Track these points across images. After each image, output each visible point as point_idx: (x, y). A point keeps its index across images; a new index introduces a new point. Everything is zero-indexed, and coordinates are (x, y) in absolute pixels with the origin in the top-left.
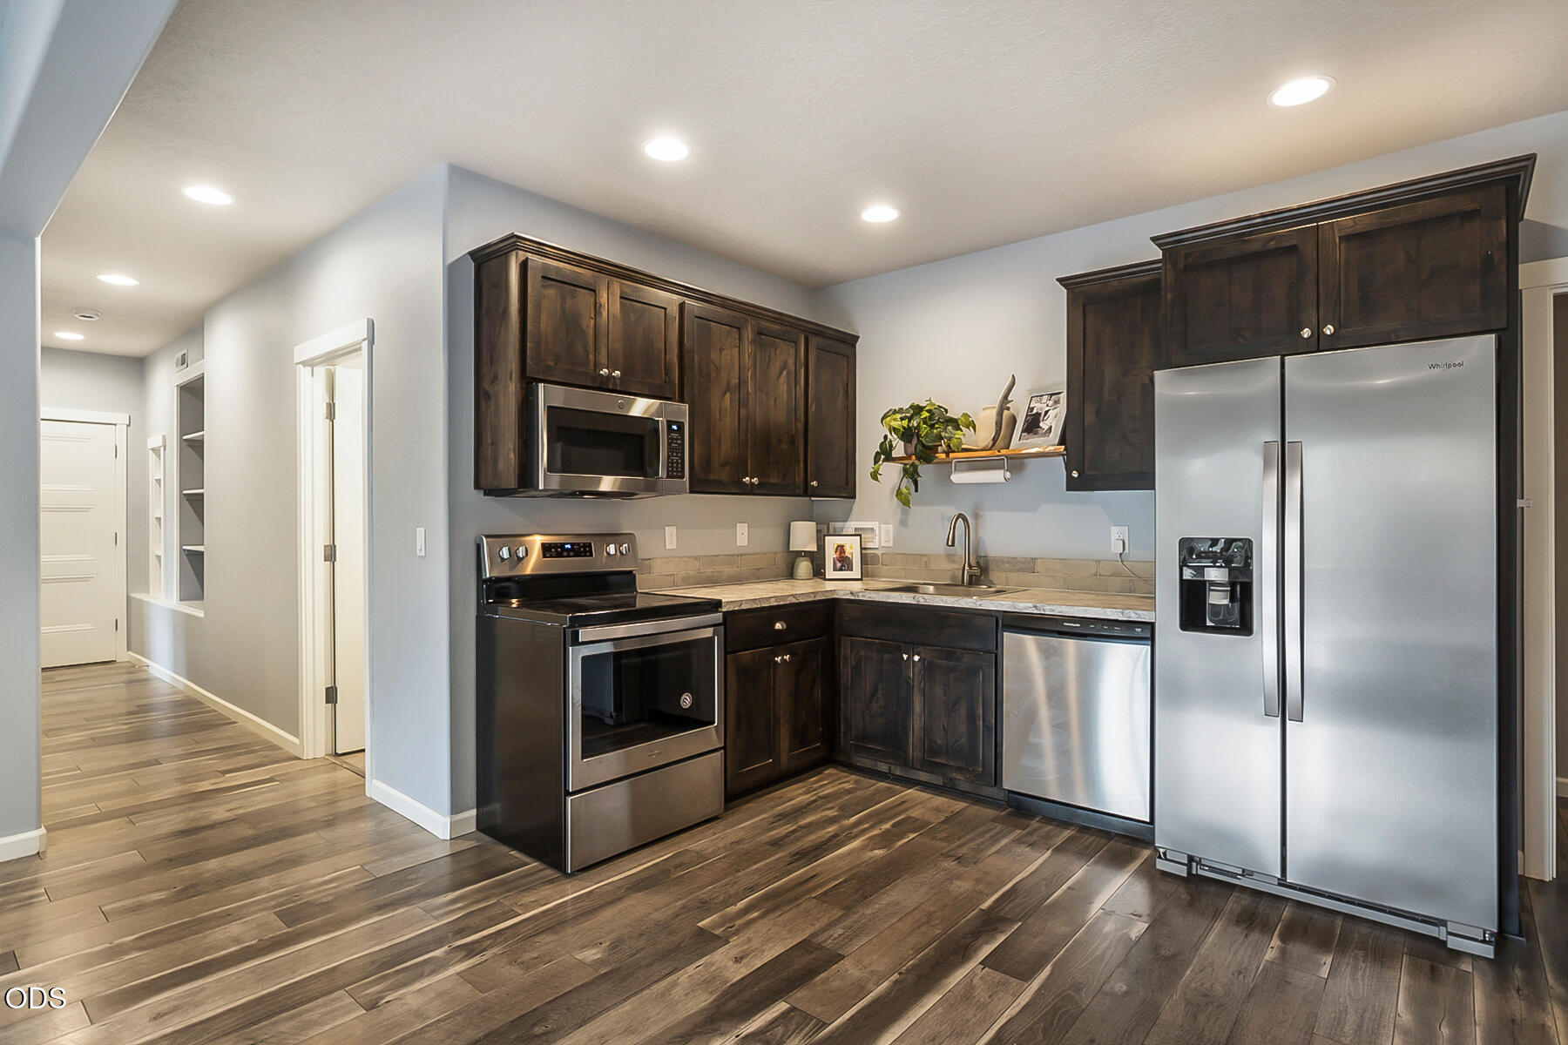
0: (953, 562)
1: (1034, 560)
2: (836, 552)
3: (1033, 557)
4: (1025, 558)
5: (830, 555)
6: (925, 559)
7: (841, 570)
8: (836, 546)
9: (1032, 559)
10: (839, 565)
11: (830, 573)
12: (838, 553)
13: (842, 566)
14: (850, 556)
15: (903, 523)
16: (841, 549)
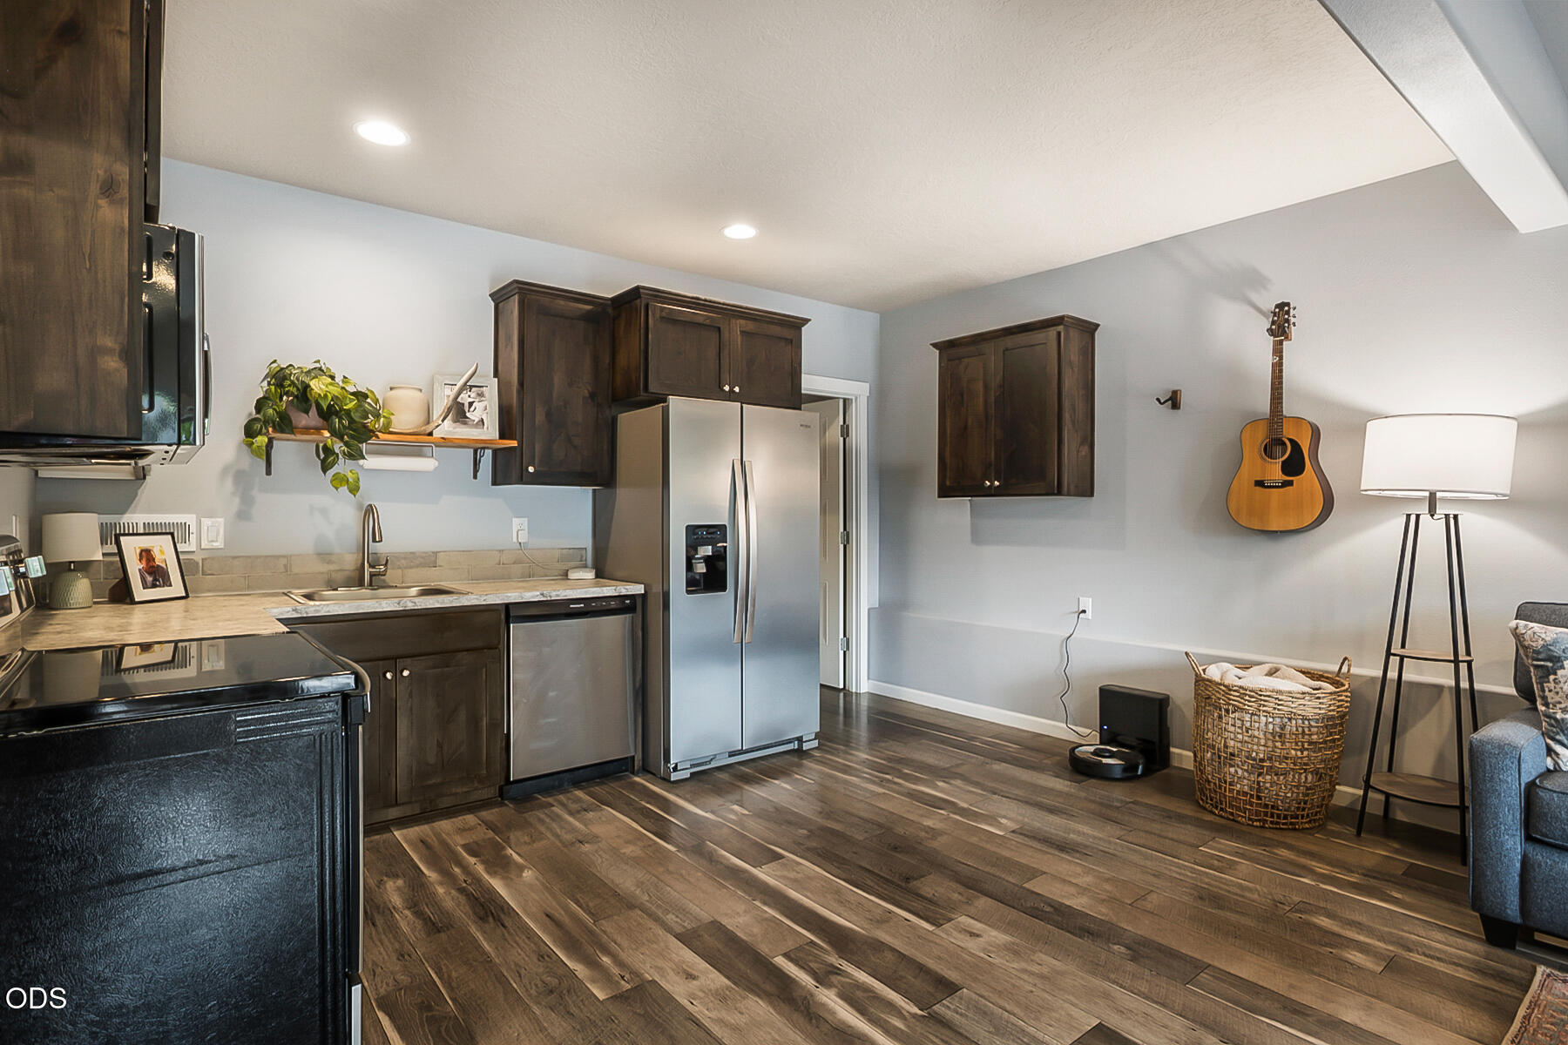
0: (330, 562)
1: (436, 553)
2: (140, 560)
3: (435, 550)
4: (426, 553)
5: (134, 567)
6: (284, 561)
7: (154, 586)
8: (138, 551)
9: (433, 553)
10: (149, 579)
11: (140, 593)
12: (144, 561)
13: (155, 580)
14: (164, 565)
15: (243, 515)
16: (146, 554)
